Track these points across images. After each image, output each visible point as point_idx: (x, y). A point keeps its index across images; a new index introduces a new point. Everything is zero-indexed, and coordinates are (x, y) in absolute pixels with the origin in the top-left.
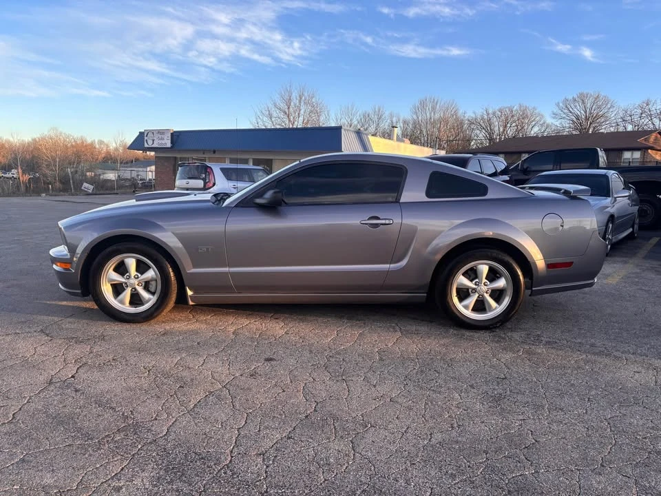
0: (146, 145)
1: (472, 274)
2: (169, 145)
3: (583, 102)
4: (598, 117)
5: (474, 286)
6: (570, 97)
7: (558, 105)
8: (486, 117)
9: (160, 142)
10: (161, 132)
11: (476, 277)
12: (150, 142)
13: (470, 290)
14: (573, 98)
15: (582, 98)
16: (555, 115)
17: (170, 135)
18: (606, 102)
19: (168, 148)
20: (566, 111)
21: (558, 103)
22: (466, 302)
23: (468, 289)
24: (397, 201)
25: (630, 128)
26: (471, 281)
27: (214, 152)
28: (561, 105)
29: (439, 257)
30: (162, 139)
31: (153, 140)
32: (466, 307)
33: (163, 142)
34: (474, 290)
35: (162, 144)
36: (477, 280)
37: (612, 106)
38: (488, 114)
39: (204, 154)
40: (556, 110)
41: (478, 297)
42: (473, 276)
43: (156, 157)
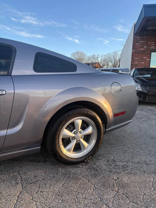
1: (72, 127)
3: (78, 54)
4: (82, 59)
5: (74, 135)
6: (75, 53)
7: (71, 55)
11: (74, 128)
13: (71, 138)
15: (78, 53)
18: (84, 54)
22: (69, 147)
23: (69, 138)
24: (9, 75)
26: (71, 131)
29: (48, 118)
32: (69, 150)
34: (74, 138)
36: (75, 130)
37: (85, 56)
41: (77, 142)
42: (72, 128)
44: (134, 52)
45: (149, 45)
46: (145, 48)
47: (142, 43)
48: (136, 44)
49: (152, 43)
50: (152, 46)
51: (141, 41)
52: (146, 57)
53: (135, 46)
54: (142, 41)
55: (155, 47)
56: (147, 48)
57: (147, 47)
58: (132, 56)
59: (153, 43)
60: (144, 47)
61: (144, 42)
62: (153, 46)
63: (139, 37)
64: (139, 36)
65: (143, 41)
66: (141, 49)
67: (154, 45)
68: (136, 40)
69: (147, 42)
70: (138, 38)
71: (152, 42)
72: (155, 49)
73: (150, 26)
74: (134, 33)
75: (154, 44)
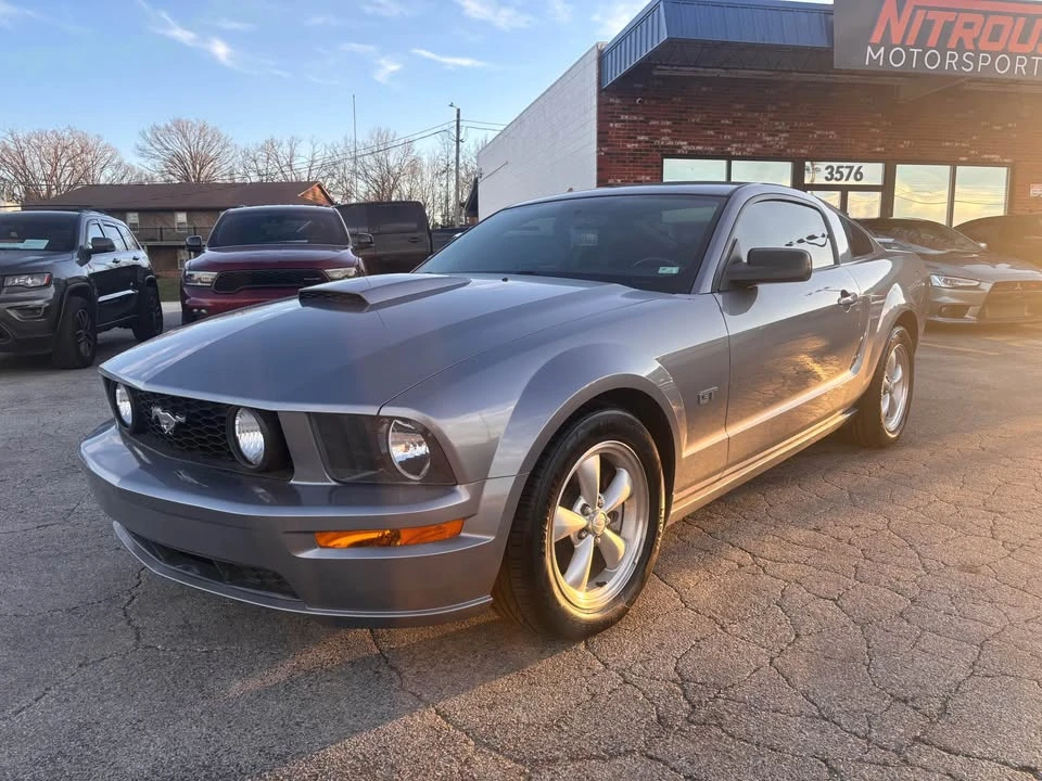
8: (12, 146)
14: (166, 126)
15: (181, 128)
16: (142, 152)
20: (159, 147)
21: (144, 133)
25: (255, 179)
28: (149, 135)
37: (226, 145)
38: (16, 141)
40: (142, 143)
44: (606, 154)
45: (655, 133)
46: (640, 142)
47: (629, 121)
48: (611, 125)
49: (663, 123)
50: (664, 134)
51: (625, 114)
52: (647, 174)
53: (607, 133)
54: (629, 114)
55: (673, 140)
56: (646, 142)
57: (647, 138)
58: (599, 169)
59: (668, 123)
60: (622, 117)
61: (635, 118)
62: (669, 135)
63: (618, 101)
64: (620, 97)
65: (633, 114)
66: (629, 146)
67: (669, 131)
68: (609, 109)
69: (646, 122)
70: (613, 104)
71: (664, 120)
72: (672, 146)
73: (661, 64)
74: (600, 83)
75: (669, 127)
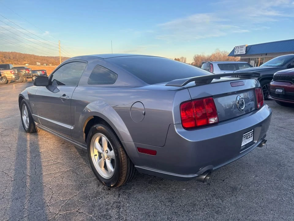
0: (235, 54)
2: (244, 53)
9: (241, 51)
10: (242, 47)
12: (237, 52)
17: (245, 48)
19: (244, 54)
27: (266, 54)
30: (242, 50)
31: (238, 51)
33: (242, 51)
35: (241, 53)
39: (262, 56)
43: (241, 59)
